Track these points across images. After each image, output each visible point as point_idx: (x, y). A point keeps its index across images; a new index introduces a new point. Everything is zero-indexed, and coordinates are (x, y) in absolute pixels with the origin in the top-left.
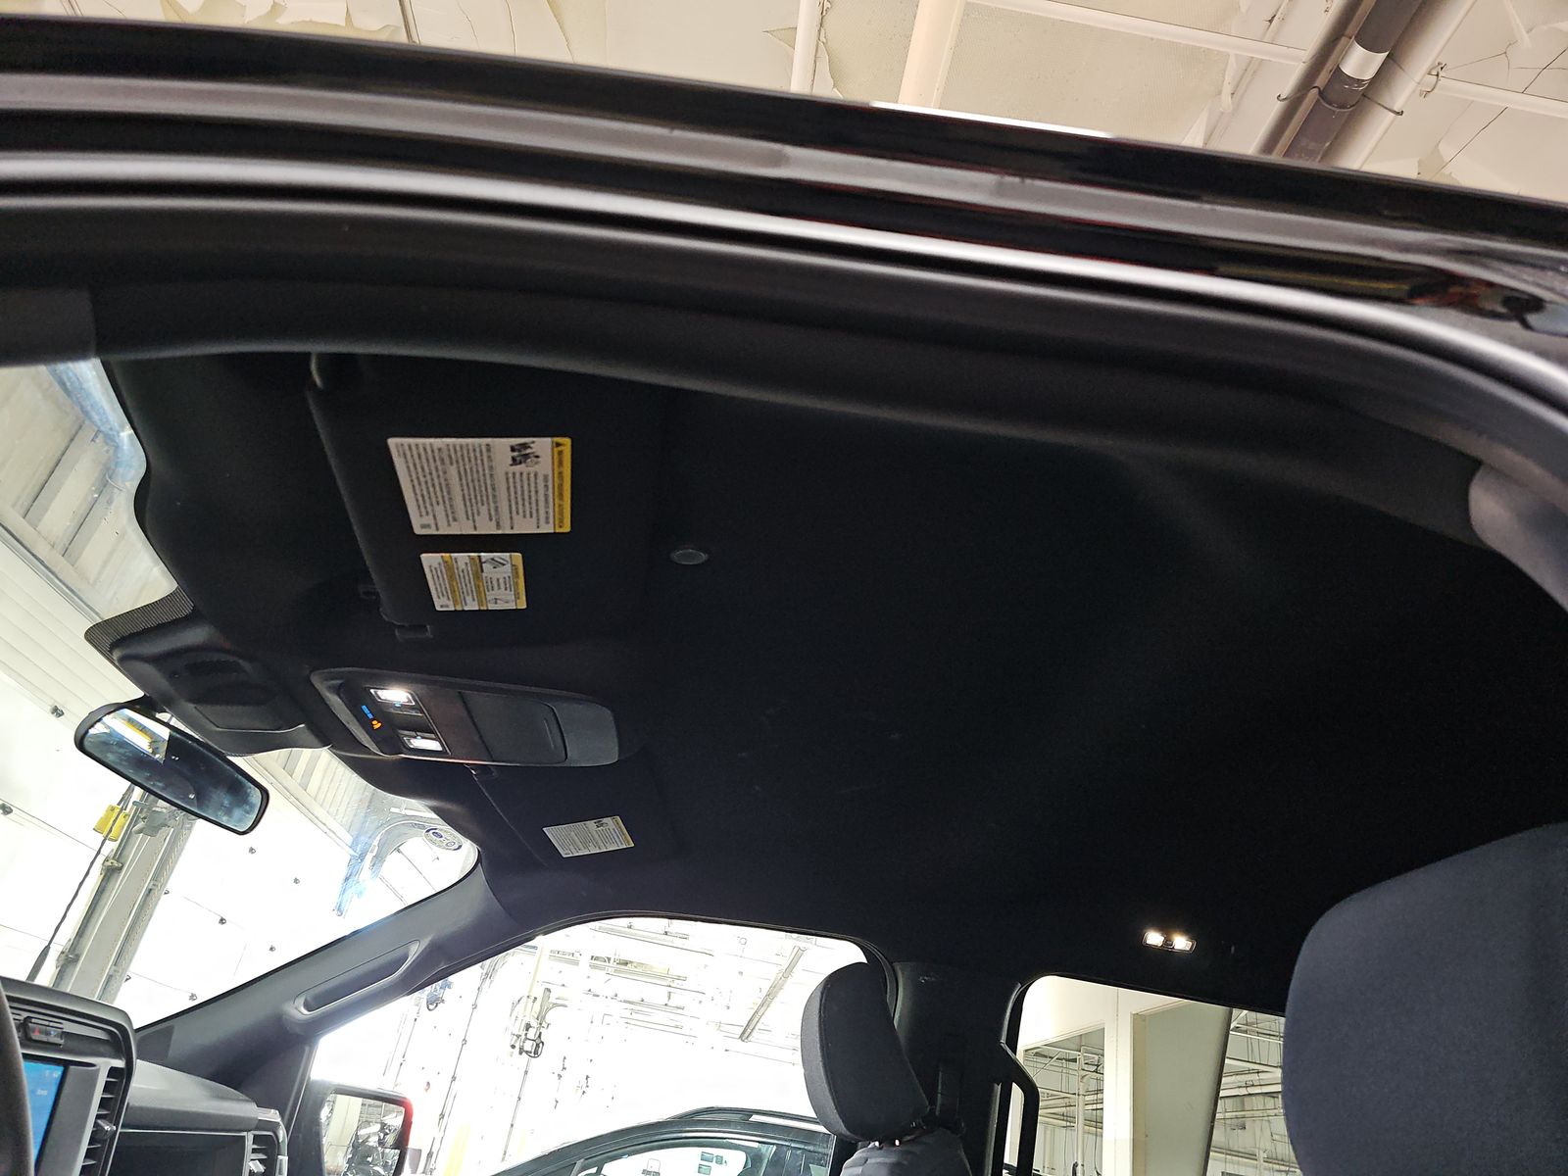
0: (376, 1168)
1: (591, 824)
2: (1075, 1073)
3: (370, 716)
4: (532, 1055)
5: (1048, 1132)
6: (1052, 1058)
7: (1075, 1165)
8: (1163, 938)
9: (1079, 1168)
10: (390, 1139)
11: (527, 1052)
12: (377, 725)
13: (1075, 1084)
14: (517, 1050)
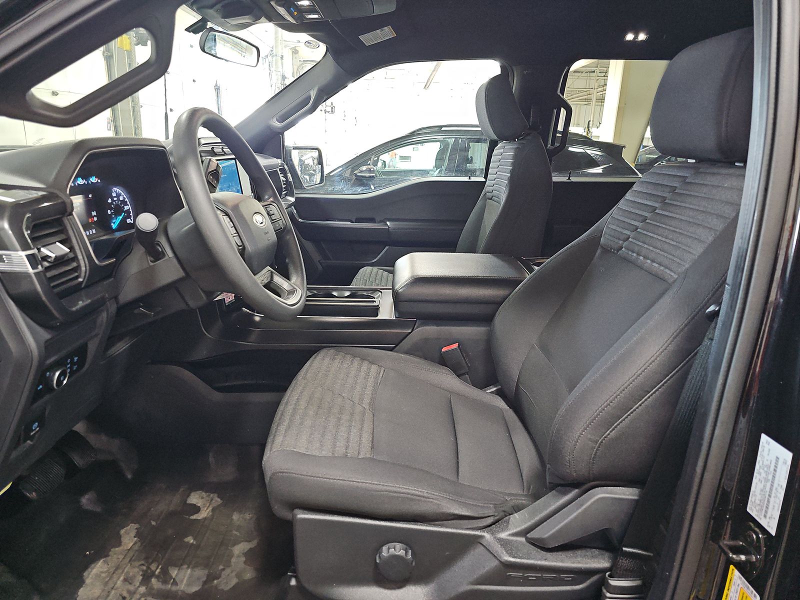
0: (311, 172)
1: (378, 31)
2: (594, 78)
3: (293, 11)
4: (331, 113)
5: (578, 108)
6: (582, 72)
7: (589, 121)
8: (633, 36)
9: (591, 123)
10: (316, 162)
11: (328, 112)
12: (296, 13)
13: (594, 84)
14: (323, 112)
